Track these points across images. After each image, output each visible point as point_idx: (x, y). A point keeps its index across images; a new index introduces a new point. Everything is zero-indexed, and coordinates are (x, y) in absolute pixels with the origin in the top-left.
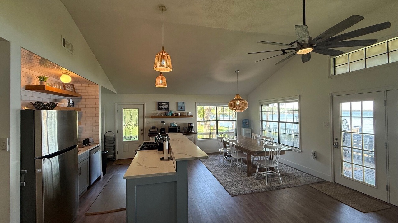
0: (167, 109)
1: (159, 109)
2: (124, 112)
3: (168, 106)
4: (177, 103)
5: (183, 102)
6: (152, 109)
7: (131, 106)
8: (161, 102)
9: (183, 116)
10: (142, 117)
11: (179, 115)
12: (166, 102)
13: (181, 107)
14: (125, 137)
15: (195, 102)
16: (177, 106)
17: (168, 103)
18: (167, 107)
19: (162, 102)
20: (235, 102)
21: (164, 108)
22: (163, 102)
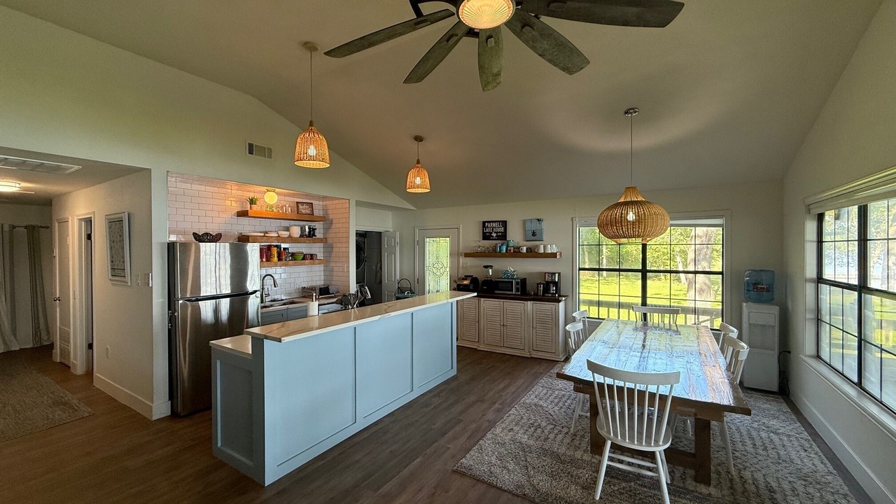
0: (503, 236)
1: (486, 237)
2: (427, 244)
3: (502, 230)
4: (524, 222)
5: (539, 220)
6: (472, 238)
7: (438, 233)
8: (488, 222)
9: (532, 253)
10: (455, 254)
11: (525, 251)
12: (500, 222)
13: (534, 233)
14: (429, 291)
15: (572, 218)
16: (525, 230)
17: (504, 223)
18: (501, 232)
19: (490, 222)
20: (618, 212)
21: (494, 235)
22: (493, 222)
